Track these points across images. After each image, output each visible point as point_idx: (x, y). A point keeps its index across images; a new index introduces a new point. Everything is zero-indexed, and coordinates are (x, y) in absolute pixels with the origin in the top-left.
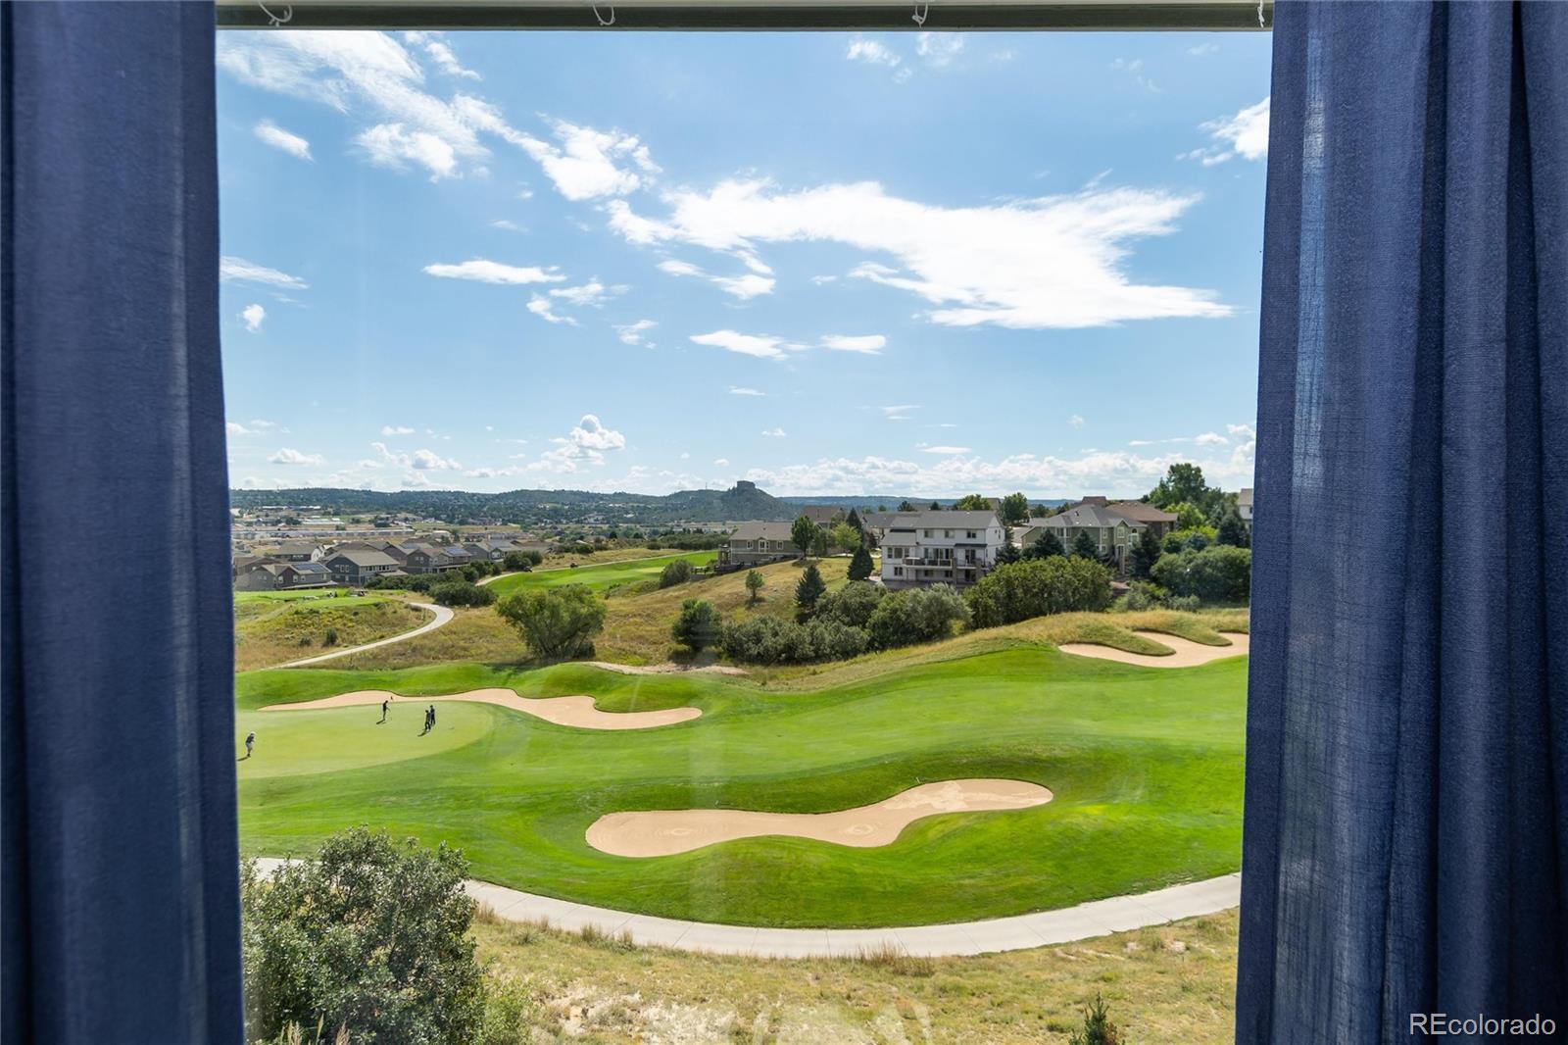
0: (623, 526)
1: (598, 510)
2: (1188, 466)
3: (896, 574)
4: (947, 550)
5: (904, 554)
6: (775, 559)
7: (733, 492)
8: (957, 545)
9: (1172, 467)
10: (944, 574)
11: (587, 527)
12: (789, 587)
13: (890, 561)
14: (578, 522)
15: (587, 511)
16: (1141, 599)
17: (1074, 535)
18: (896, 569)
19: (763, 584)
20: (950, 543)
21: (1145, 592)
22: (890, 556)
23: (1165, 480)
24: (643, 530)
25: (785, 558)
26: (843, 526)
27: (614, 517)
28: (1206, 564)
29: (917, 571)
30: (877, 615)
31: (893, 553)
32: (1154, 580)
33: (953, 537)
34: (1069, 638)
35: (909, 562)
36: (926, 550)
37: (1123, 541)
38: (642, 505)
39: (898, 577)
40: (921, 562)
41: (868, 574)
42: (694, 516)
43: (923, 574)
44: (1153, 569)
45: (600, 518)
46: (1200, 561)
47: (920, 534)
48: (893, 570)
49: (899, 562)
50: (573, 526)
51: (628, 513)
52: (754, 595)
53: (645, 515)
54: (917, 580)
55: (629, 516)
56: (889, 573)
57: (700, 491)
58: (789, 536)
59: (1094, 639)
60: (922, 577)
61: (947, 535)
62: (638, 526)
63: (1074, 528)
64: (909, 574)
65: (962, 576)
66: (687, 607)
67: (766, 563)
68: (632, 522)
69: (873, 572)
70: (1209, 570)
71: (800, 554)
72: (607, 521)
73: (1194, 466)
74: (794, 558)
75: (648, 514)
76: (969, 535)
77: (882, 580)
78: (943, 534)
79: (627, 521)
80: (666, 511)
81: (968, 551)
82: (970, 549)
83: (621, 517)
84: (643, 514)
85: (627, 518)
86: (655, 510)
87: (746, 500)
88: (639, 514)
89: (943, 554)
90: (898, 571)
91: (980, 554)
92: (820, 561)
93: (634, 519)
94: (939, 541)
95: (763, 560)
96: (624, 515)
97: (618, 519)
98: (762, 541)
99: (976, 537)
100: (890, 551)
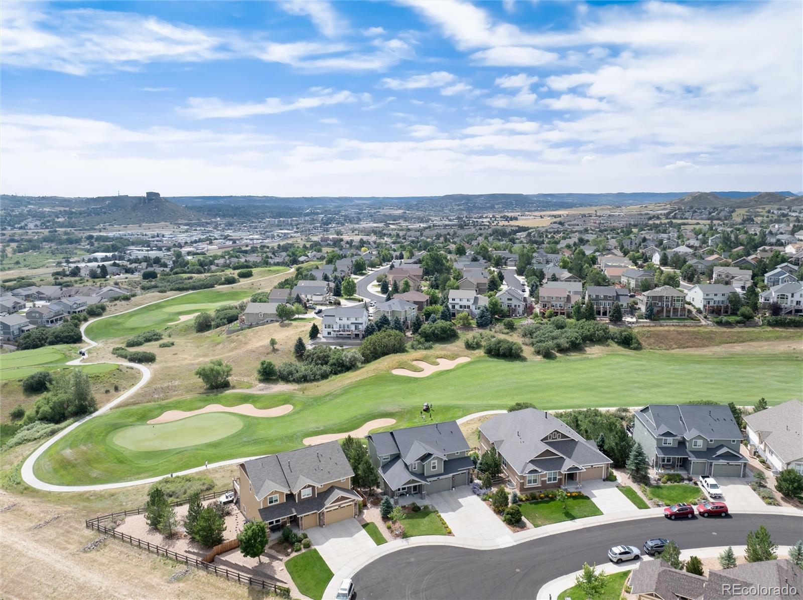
0: (61, 230)
1: (33, 215)
4: (348, 326)
5: (331, 327)
6: (267, 322)
7: (143, 200)
8: (352, 323)
10: (347, 335)
11: (30, 232)
13: (326, 329)
14: (21, 228)
15: (23, 217)
17: (393, 314)
19: (276, 343)
20: (349, 322)
21: (417, 340)
25: (272, 321)
27: (49, 222)
29: (337, 334)
30: (331, 361)
32: (420, 334)
33: (350, 320)
34: (395, 366)
35: (334, 330)
36: (340, 326)
38: (67, 209)
39: (329, 336)
40: (338, 331)
41: (317, 335)
42: (115, 220)
44: (419, 331)
45: (38, 223)
47: (337, 319)
48: (327, 333)
49: (330, 330)
50: (18, 232)
52: (274, 348)
53: (74, 220)
54: (337, 337)
55: (60, 220)
56: (325, 335)
58: (275, 312)
59: (402, 366)
60: (339, 336)
61: (348, 319)
63: (393, 311)
64: (333, 335)
65: (354, 336)
66: (262, 364)
67: (263, 324)
69: (319, 334)
71: (281, 320)
72: (44, 226)
74: (277, 321)
75: (76, 218)
76: (356, 319)
77: (323, 337)
78: (346, 319)
79: (61, 225)
80: (89, 215)
81: (356, 326)
82: (357, 325)
83: (55, 223)
84: (71, 218)
85: (59, 222)
86: (80, 214)
87: (155, 208)
88: (68, 218)
89: (346, 327)
90: (329, 333)
91: (360, 327)
92: (291, 324)
93: (66, 223)
94: (345, 322)
95: (261, 322)
96: (56, 220)
97: (53, 223)
98: (261, 314)
99: (358, 320)
100: (326, 325)
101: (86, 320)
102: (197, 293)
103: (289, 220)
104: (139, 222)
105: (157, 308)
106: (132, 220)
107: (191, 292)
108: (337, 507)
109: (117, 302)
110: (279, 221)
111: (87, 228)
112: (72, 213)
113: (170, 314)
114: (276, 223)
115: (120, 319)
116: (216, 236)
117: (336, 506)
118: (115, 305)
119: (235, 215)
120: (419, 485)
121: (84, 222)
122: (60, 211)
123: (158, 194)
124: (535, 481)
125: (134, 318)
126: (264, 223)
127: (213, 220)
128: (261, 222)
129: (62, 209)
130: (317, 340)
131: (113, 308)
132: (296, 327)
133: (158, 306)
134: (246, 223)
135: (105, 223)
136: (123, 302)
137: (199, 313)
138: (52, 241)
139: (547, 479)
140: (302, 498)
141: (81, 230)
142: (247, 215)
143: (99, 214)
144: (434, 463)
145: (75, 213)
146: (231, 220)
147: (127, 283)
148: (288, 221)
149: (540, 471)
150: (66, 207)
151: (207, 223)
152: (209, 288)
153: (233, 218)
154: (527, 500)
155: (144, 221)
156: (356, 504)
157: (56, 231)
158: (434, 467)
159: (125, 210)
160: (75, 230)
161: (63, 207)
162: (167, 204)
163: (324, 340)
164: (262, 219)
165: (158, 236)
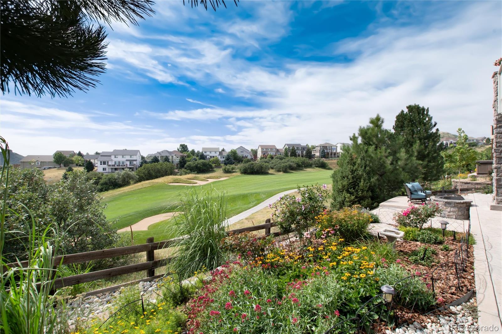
2: (184, 145)
3: (103, 170)
4: (123, 162)
5: (106, 163)
6: (45, 169)
8: (126, 160)
9: (181, 145)
10: (122, 169)
12: (57, 176)
13: (101, 166)
16: (183, 173)
17: (162, 158)
18: (103, 168)
20: (124, 160)
21: (184, 172)
22: (101, 164)
23: (179, 148)
25: (50, 168)
28: (198, 164)
29: (112, 169)
30: (102, 181)
32: (186, 168)
33: (125, 158)
34: (169, 182)
35: (110, 166)
36: (115, 162)
37: (175, 160)
40: (113, 166)
43: (114, 170)
44: (185, 166)
46: (197, 163)
48: (102, 169)
49: (105, 166)
54: (111, 172)
58: (52, 160)
59: (176, 181)
61: (123, 157)
63: (162, 156)
64: (109, 170)
69: (94, 170)
70: (199, 165)
71: (58, 166)
73: (185, 145)
74: (55, 168)
76: (131, 157)
82: (131, 161)
89: (121, 163)
91: (135, 163)
94: (120, 159)
98: (38, 162)
99: (133, 158)
100: (101, 162)
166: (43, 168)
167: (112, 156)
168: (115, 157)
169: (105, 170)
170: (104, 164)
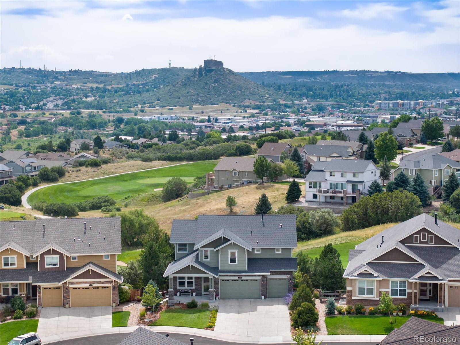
0: (85, 112)
1: (57, 93)
3: (314, 198)
4: (342, 184)
5: (318, 186)
6: (243, 183)
7: (198, 73)
8: (348, 182)
10: (341, 198)
11: (47, 113)
12: (252, 205)
13: (311, 190)
14: (37, 108)
15: (44, 95)
19: (236, 203)
20: (344, 180)
22: (310, 187)
24: (105, 117)
25: (250, 183)
26: (288, 161)
27: (74, 101)
29: (326, 197)
31: (312, 186)
32: (451, 203)
33: (346, 177)
35: (320, 192)
36: (331, 184)
38: (101, 86)
39: (315, 200)
40: (327, 192)
41: (298, 198)
42: (158, 100)
43: (329, 198)
44: (452, 196)
45: (60, 102)
47: (327, 175)
48: (312, 195)
49: (314, 191)
50: (33, 112)
51: (87, 96)
52: (231, 210)
53: (106, 99)
54: (326, 202)
55: (89, 99)
56: (310, 197)
57: (164, 69)
58: (252, 169)
60: (329, 200)
61: (342, 176)
62: (100, 111)
64: (321, 198)
65: (350, 200)
67: (238, 186)
68: (93, 107)
69: (301, 196)
71: (260, 180)
72: (67, 106)
74: (256, 183)
75: (109, 97)
76: (354, 176)
77: (307, 201)
78: (340, 174)
79: (88, 106)
80: (127, 93)
81: (353, 186)
82: (354, 184)
83: (81, 102)
84: (104, 97)
85: (87, 102)
86: (116, 92)
87: (215, 82)
88: (99, 97)
89: (340, 187)
90: (315, 196)
91: (360, 187)
92: (274, 186)
93: (95, 103)
94: (338, 179)
95: (236, 184)
96: (84, 99)
97: (79, 103)
98: (235, 171)
99: (358, 177)
100: (310, 184)
101: (35, 185)
102: (193, 165)
103: (412, 103)
104: (189, 104)
105: (131, 179)
106: (180, 100)
107: (185, 163)
108: (87, 285)
109: (83, 168)
110: (396, 105)
111: (119, 109)
112: (105, 90)
113: (143, 185)
114: (391, 106)
115: (78, 186)
116: (291, 121)
117: (86, 283)
118: (77, 171)
119: (331, 96)
120: (205, 278)
121: (118, 103)
122: (92, 88)
123: (220, 63)
124: (370, 291)
125: (95, 187)
126: (373, 107)
127: (296, 102)
128: (369, 106)
129: (95, 85)
130: (296, 205)
131: (74, 175)
132: (277, 190)
133: (134, 177)
134: (345, 107)
135: (145, 103)
136: (90, 169)
137: (171, 178)
138: (71, 125)
139: (389, 290)
140: (46, 266)
141: (111, 112)
142: (350, 96)
143: (139, 92)
144: (233, 254)
145: (110, 91)
146: (323, 102)
147: (110, 152)
148: (410, 104)
149: (376, 275)
150: (101, 83)
151: (286, 106)
152: (211, 159)
153: (326, 99)
154: (349, 312)
155: (196, 101)
156: (114, 287)
157: (79, 113)
158: (233, 260)
159: (174, 86)
160: (104, 112)
161: (97, 83)
162: (232, 78)
163: (306, 205)
164: (372, 102)
165: (209, 120)
166: (242, 182)
167: (326, 173)
168: (331, 175)
169: (316, 197)
170: (314, 187)
